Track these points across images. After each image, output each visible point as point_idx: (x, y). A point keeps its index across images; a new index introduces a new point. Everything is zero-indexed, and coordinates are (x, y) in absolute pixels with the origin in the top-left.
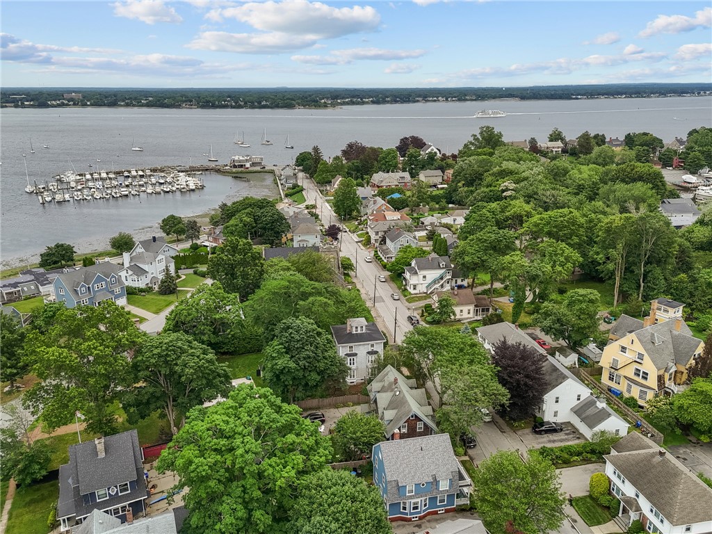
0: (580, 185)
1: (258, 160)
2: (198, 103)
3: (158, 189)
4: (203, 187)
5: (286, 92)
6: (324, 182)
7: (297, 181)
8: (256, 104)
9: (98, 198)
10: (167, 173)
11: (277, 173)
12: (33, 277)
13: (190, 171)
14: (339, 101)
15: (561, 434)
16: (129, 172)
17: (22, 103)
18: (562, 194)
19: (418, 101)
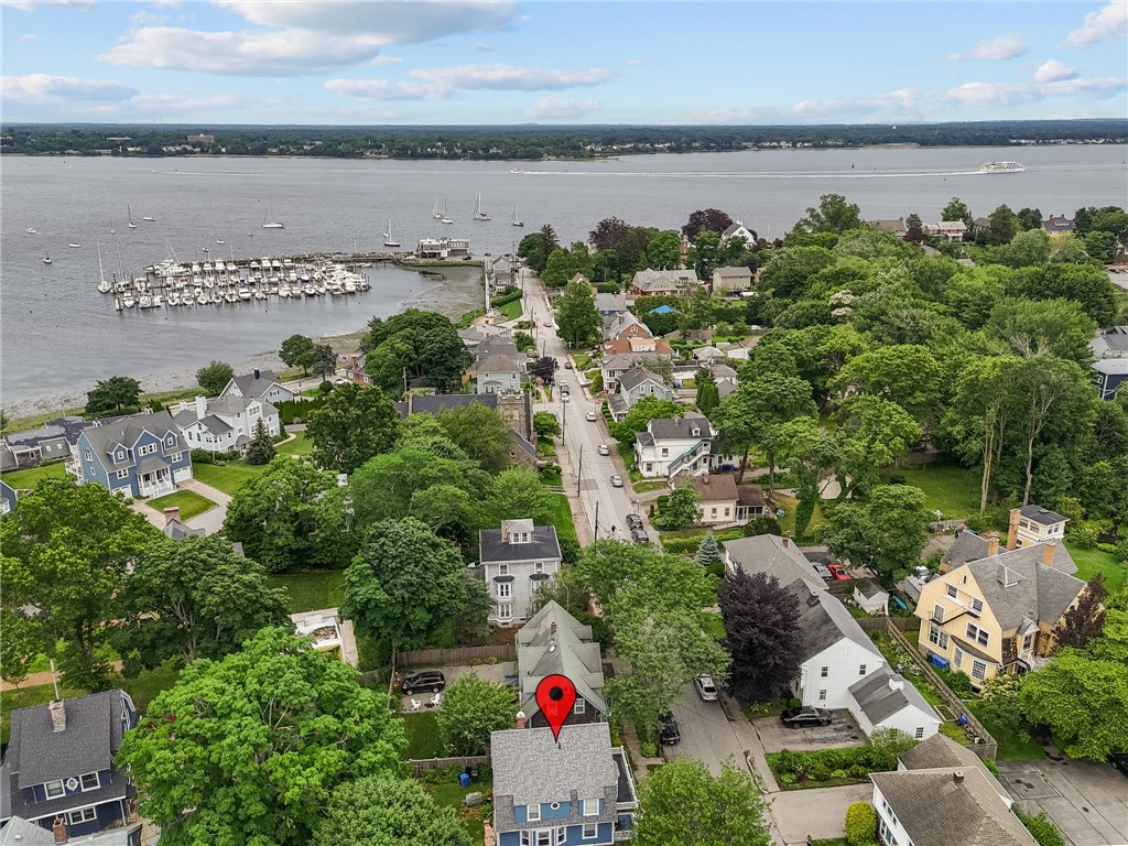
0: (962, 301)
1: (462, 247)
2: (390, 151)
3: (297, 290)
4: (367, 288)
5: (533, 131)
6: (555, 284)
7: (513, 281)
8: (481, 152)
9: (203, 302)
10: (317, 264)
11: (488, 267)
12: (63, 430)
13: (353, 263)
14: (615, 148)
15: (827, 728)
16: (259, 262)
17: (125, 150)
18: (930, 316)
19: (746, 148)
